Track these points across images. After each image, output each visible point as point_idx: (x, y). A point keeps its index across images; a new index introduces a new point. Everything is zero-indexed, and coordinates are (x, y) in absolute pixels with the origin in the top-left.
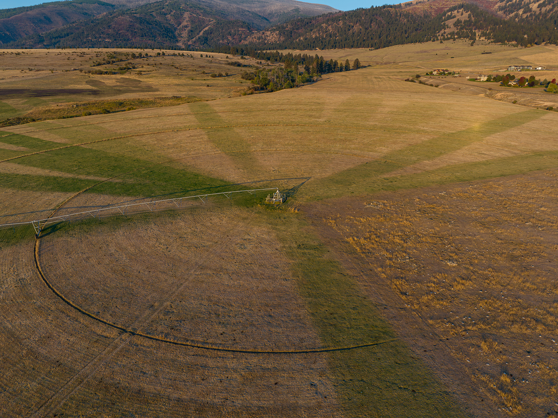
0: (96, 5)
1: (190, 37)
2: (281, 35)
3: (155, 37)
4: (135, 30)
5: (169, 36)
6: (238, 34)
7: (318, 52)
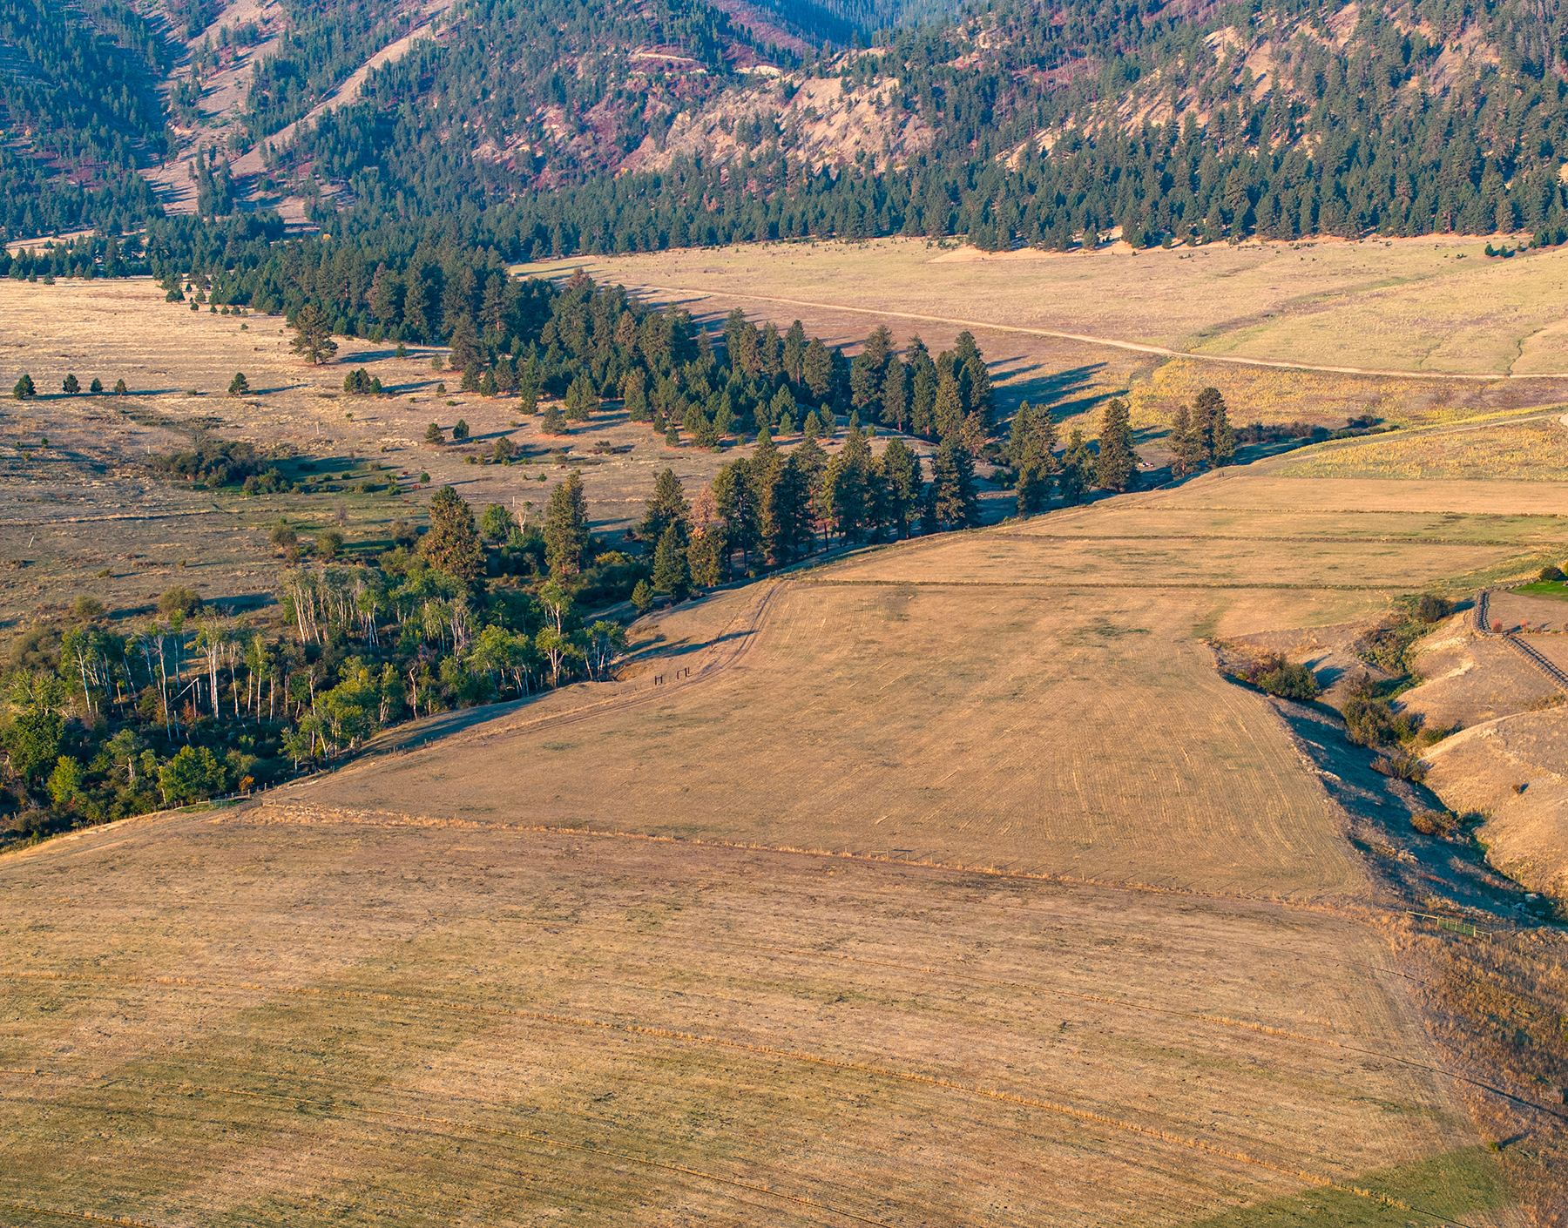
1: (266, 114)
2: (909, 106)
5: (107, 115)
6: (620, 94)
7: (1107, 261)
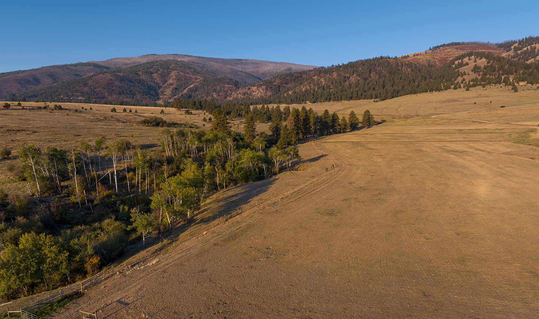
0: (91, 67)
1: (173, 94)
2: (267, 90)
3: (134, 95)
4: (113, 88)
5: (150, 94)
6: (224, 91)
7: (307, 105)
